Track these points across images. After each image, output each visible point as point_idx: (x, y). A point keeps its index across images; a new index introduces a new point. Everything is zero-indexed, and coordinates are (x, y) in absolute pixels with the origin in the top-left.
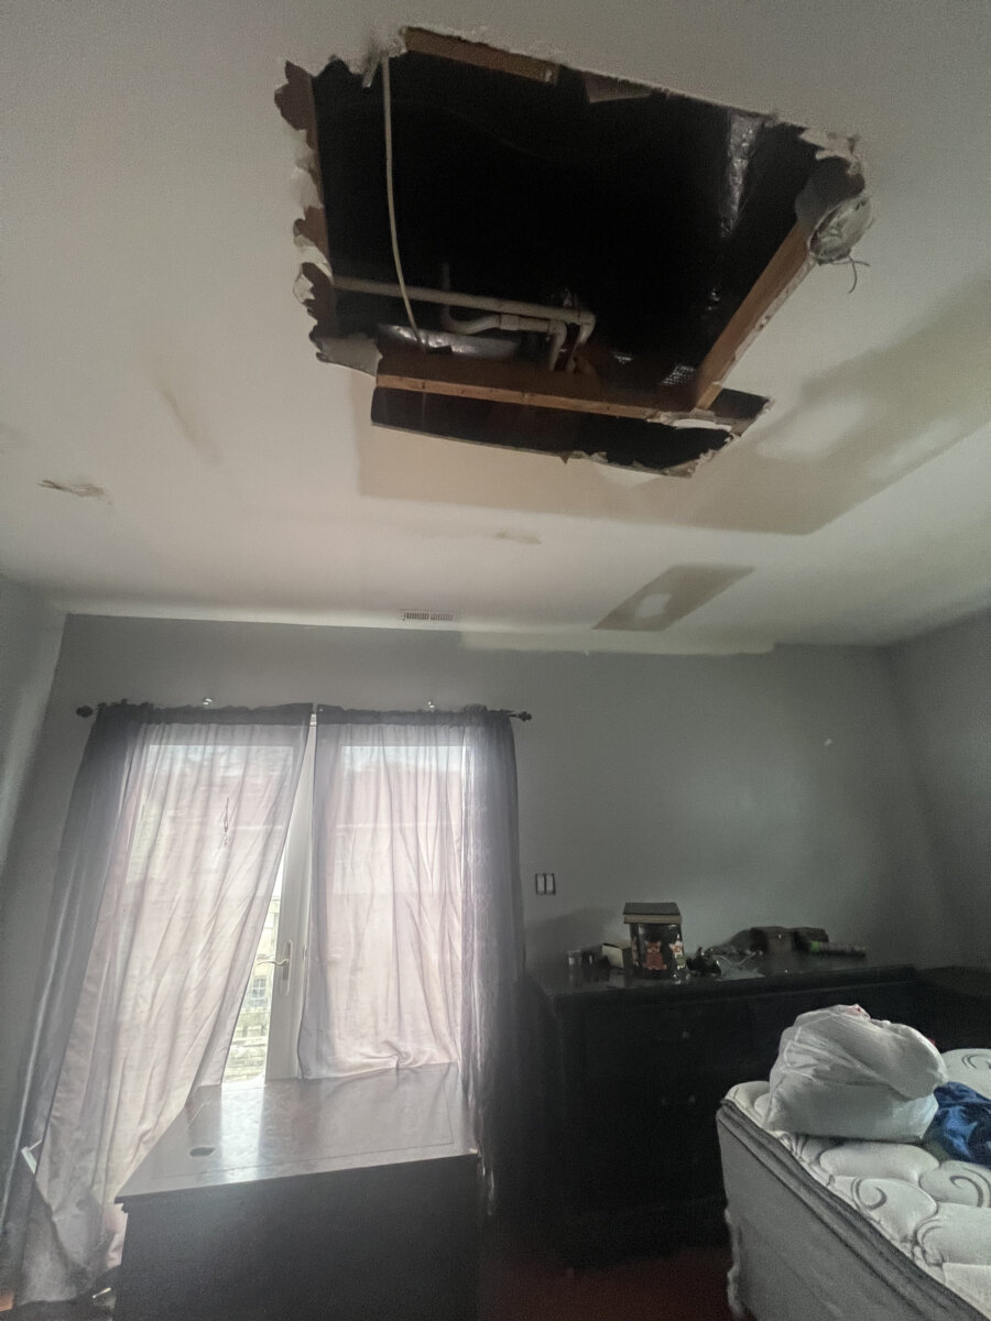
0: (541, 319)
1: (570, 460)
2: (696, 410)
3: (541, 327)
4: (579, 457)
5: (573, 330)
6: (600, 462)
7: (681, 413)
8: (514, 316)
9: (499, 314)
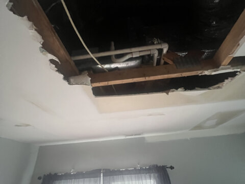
0: (147, 50)
1: (169, 93)
2: (221, 67)
3: (148, 53)
4: (173, 91)
5: (160, 51)
6: (182, 91)
7: (215, 69)
8: (137, 52)
9: (131, 53)
